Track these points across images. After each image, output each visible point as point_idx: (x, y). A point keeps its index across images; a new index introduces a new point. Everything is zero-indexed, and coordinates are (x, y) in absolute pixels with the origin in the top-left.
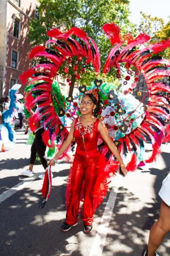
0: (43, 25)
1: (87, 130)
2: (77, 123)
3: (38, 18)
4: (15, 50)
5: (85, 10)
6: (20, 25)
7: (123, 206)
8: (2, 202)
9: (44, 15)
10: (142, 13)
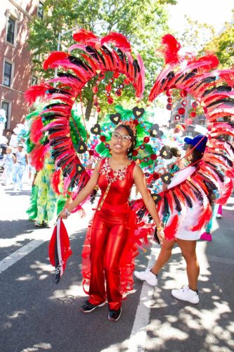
0: (48, 27)
1: (118, 176)
2: (104, 166)
3: (42, 17)
4: (8, 61)
5: (107, 9)
6: (16, 26)
7: (169, 278)
8: (3, 272)
9: (50, 14)
10: (187, 18)
